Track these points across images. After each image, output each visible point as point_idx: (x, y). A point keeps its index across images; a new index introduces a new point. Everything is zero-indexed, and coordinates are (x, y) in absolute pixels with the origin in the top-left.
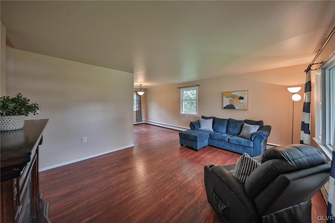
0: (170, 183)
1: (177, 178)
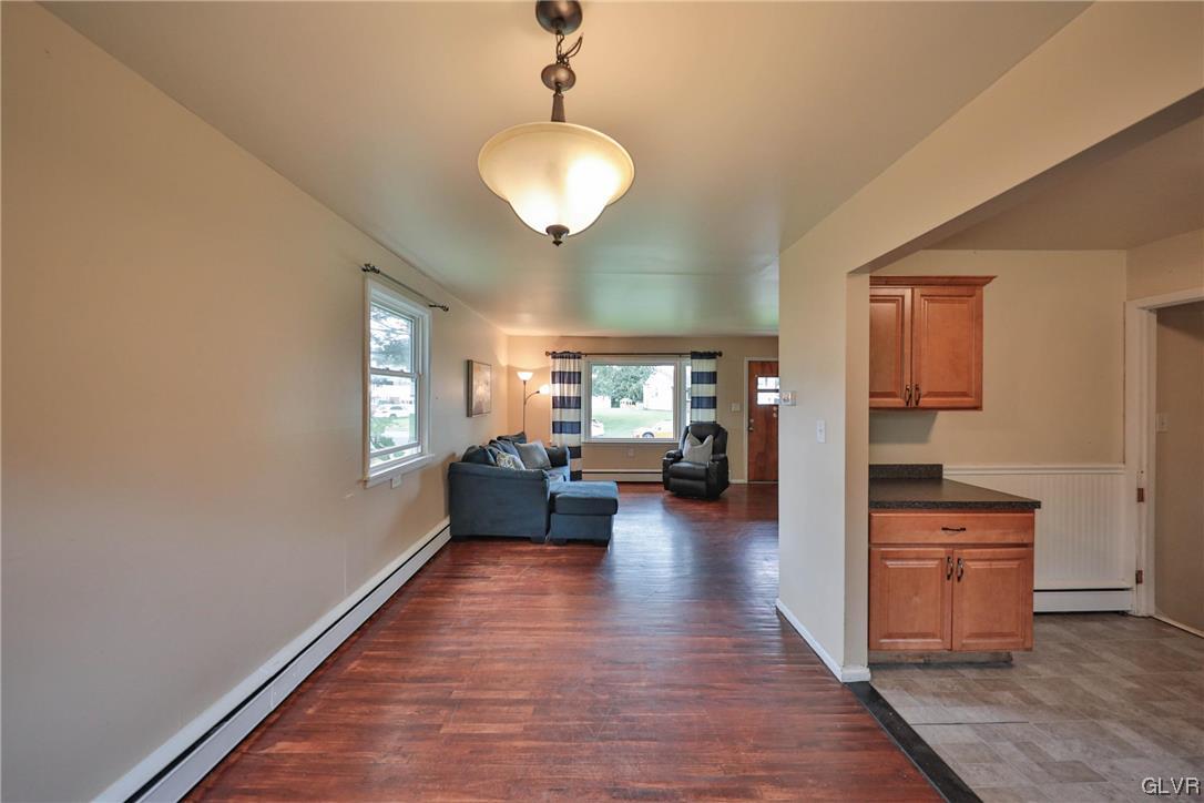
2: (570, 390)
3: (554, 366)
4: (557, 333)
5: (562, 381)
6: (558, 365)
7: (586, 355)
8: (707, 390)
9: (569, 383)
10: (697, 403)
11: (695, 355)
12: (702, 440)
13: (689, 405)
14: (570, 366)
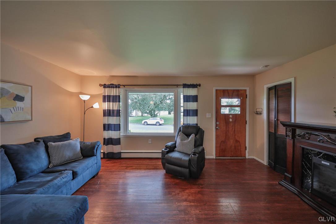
0: (214, 215)
1: (198, 214)
2: (113, 106)
3: (105, 92)
4: (108, 74)
5: (109, 101)
6: (107, 92)
7: (124, 86)
8: (192, 106)
9: (113, 102)
10: (187, 113)
11: (185, 86)
12: (188, 135)
13: (182, 114)
14: (113, 92)
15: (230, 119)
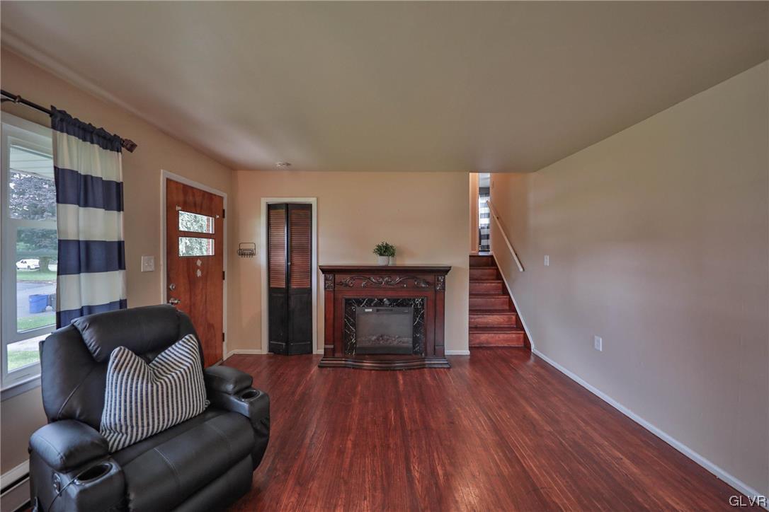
1: (373, 504)
10: (79, 256)
15: (199, 270)
